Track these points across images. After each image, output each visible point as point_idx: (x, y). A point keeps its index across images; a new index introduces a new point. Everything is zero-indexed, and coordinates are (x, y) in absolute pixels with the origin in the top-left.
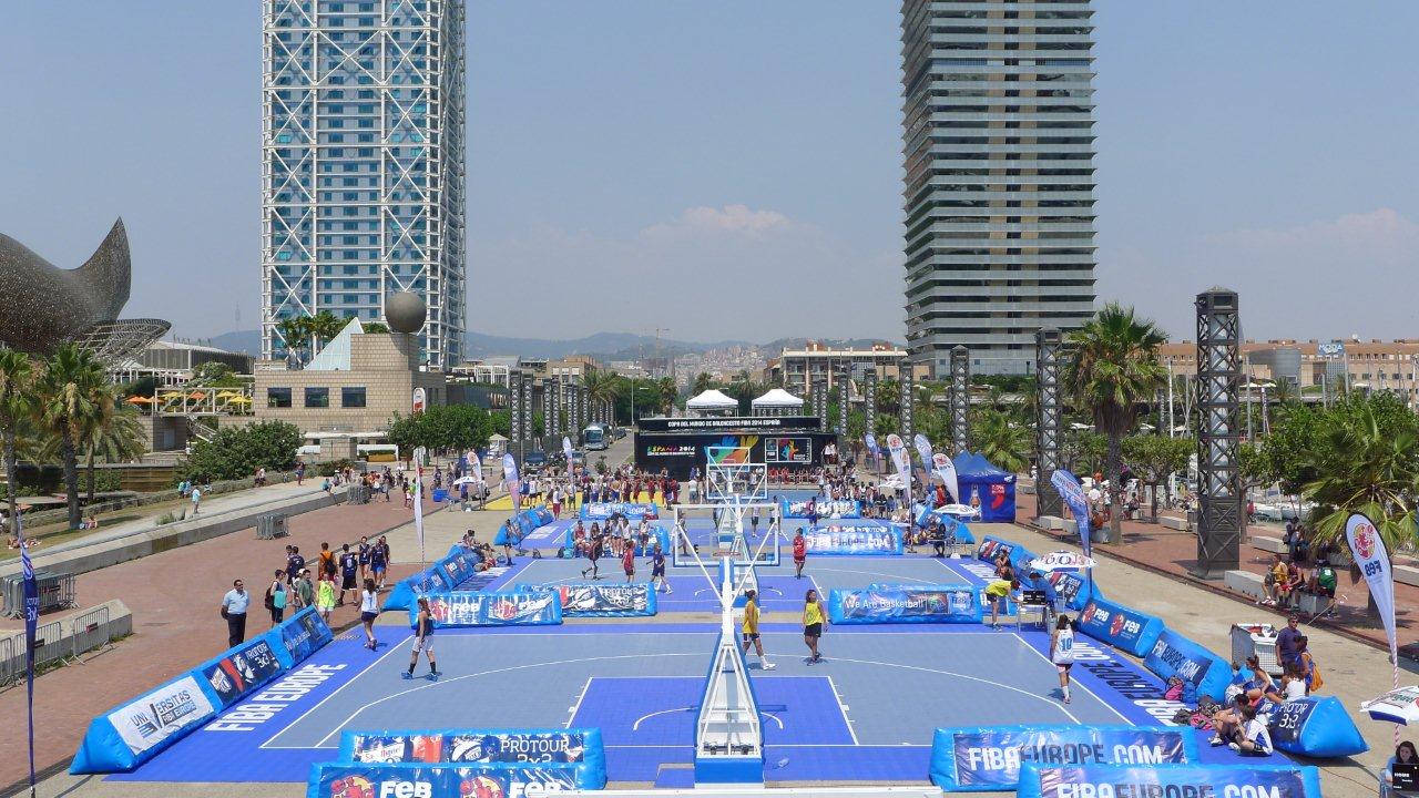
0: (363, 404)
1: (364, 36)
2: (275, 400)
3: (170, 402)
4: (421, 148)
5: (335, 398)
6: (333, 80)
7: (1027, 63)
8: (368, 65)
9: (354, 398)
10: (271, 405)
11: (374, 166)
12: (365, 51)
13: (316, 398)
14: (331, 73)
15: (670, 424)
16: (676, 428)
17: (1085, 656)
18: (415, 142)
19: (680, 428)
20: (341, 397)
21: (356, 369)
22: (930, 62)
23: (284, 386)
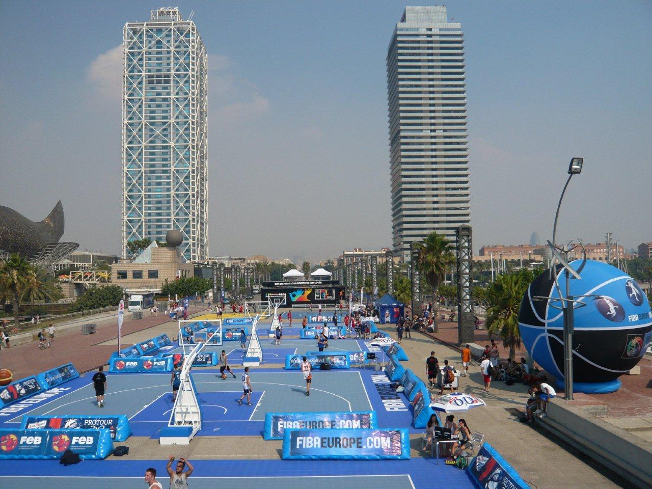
0: (157, 277)
1: (164, 123)
2: (120, 275)
3: (77, 276)
4: (188, 170)
5: (145, 275)
6: (151, 142)
7: (440, 131)
8: (166, 136)
9: (153, 274)
10: (118, 278)
11: (168, 178)
12: (165, 130)
13: (138, 275)
14: (150, 139)
15: (275, 284)
16: (278, 285)
17: (380, 381)
18: (186, 167)
19: (280, 285)
20: (147, 274)
21: (154, 262)
22: (399, 131)
23: (123, 270)
